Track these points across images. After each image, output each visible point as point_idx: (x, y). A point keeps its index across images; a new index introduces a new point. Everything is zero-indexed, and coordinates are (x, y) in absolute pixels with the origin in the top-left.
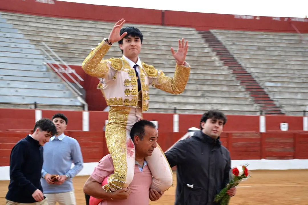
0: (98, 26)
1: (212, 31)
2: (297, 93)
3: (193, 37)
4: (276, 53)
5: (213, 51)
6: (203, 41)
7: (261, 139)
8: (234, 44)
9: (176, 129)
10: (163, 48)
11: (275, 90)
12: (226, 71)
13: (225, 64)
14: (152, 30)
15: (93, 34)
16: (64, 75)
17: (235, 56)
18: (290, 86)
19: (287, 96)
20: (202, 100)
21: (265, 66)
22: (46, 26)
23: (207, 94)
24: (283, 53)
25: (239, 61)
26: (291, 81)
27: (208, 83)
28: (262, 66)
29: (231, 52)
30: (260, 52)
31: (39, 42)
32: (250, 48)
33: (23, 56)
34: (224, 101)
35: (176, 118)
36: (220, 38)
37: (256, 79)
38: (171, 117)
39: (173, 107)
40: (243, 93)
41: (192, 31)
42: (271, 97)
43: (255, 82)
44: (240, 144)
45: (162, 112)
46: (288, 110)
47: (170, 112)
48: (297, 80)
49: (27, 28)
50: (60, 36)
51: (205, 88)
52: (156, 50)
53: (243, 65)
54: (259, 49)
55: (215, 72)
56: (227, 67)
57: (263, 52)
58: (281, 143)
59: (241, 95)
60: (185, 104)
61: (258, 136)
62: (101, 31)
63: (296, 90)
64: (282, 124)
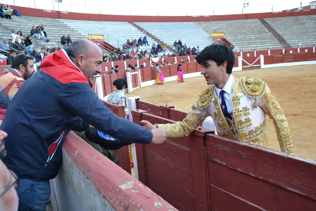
0: (225, 22)
1: (264, 19)
2: (296, 39)
3: (257, 22)
4: (288, 25)
5: (265, 27)
6: (261, 23)
7: (283, 57)
8: (272, 23)
9: (255, 56)
10: (247, 28)
11: (288, 39)
12: (270, 34)
13: (269, 31)
14: (243, 22)
15: (223, 26)
16: (218, 41)
17: (273, 28)
18: (293, 37)
19: (292, 41)
20: (262, 45)
21: (284, 31)
22: (208, 25)
23: (264, 43)
24: (291, 25)
25: (274, 29)
26: (293, 35)
27: (264, 39)
28: (283, 31)
29: (272, 26)
30: (282, 25)
31: (207, 31)
32: (278, 24)
33: (204, 36)
34: (270, 45)
35: (255, 52)
36: (267, 21)
37: (281, 36)
38: (253, 52)
39: (254, 48)
40: (276, 41)
41: (257, 20)
42: (287, 42)
43: (280, 37)
44: (276, 58)
45: (250, 51)
46: (293, 46)
47: (252, 50)
48: (296, 35)
49: (202, 27)
50: (213, 28)
51: (263, 41)
52: (245, 29)
53: (276, 31)
54: (282, 24)
55: (266, 35)
56: (270, 32)
57: (283, 25)
58: (290, 57)
59: (276, 42)
60: (257, 47)
61: (282, 56)
62: (226, 24)
63: (295, 38)
64: (290, 51)
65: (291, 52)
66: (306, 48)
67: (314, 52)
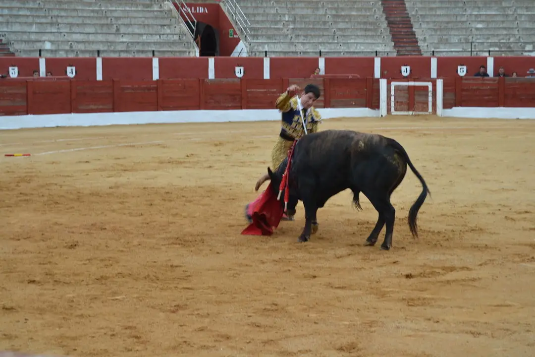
2: (31, 24)
18: (21, 13)
19: (17, 28)
26: (22, 6)
46: (20, 49)
58: (10, 94)
63: (30, 20)
64: (10, 68)
65: (14, 73)
66: (71, 62)
67: (99, 77)
